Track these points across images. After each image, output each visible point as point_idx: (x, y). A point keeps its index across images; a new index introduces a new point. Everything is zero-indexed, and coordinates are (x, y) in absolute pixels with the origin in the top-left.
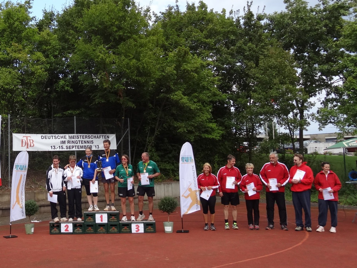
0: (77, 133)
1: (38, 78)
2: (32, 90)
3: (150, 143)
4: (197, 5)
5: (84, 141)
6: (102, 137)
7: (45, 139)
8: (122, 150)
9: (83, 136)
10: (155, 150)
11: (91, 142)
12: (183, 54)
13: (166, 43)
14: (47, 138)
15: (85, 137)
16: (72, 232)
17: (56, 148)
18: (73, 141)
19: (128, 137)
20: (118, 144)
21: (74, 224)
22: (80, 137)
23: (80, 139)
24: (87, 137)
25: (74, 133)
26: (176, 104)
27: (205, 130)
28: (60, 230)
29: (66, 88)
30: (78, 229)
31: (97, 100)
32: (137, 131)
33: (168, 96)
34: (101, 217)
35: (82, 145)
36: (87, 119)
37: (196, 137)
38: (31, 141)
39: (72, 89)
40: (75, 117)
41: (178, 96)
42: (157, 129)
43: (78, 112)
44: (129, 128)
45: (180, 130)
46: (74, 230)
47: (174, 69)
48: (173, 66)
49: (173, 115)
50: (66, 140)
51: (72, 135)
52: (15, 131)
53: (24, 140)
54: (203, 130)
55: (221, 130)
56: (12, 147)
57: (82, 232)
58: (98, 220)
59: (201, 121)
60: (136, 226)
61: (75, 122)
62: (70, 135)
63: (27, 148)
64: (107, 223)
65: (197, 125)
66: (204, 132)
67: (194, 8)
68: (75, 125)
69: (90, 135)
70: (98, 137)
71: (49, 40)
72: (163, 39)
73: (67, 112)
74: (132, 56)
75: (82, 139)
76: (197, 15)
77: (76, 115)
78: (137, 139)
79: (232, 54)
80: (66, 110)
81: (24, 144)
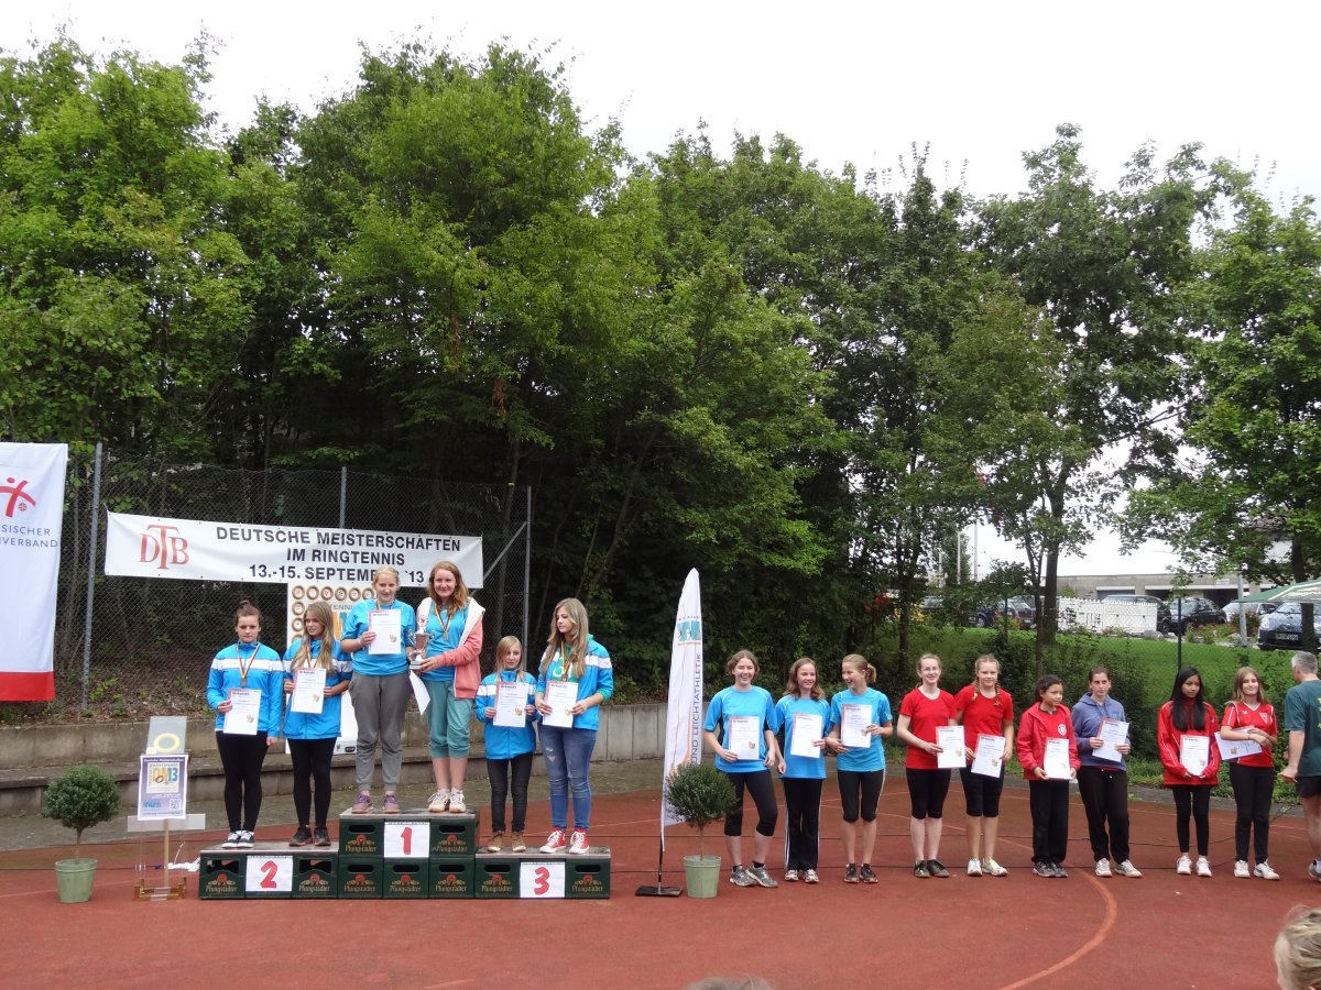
0: (347, 526)
1: (214, 323)
2: (191, 365)
3: (595, 572)
4: (768, 143)
5: (373, 555)
6: (434, 543)
7: (232, 538)
8: (501, 590)
9: (368, 536)
10: (611, 598)
11: (396, 560)
12: (721, 283)
13: (667, 253)
14: (240, 536)
15: (378, 542)
16: (290, 890)
17: (269, 571)
18: (331, 553)
19: (525, 548)
20: (489, 572)
21: (301, 858)
22: (357, 539)
23: (356, 548)
24: (382, 542)
25: (336, 525)
26: (689, 450)
27: (775, 542)
28: (242, 882)
29: (316, 366)
31: (422, 412)
32: (557, 531)
33: (665, 419)
34: (407, 835)
35: (363, 567)
36: (385, 480)
37: (744, 561)
38: (179, 545)
39: (338, 371)
40: (344, 469)
41: (698, 422)
42: (623, 529)
43: (357, 454)
44: (529, 518)
45: (694, 535)
46: (296, 882)
47: (689, 334)
48: (686, 323)
49: (675, 484)
50: (309, 548)
51: (331, 531)
52: (123, 506)
53: (151, 542)
54: (768, 539)
55: (823, 545)
56: (104, 561)
58: (393, 849)
59: (765, 511)
60: (538, 872)
61: (344, 485)
62: (323, 531)
63: (163, 566)
64: (429, 859)
65: (752, 522)
66: (770, 547)
67: (759, 150)
68: (343, 496)
69: (395, 535)
70: (420, 545)
71: (270, 197)
72: (659, 238)
73: (316, 452)
74: (545, 271)
75: (364, 548)
76: (764, 176)
77: (349, 463)
78: (553, 559)
79: (870, 308)
80: (314, 443)
81: (150, 554)
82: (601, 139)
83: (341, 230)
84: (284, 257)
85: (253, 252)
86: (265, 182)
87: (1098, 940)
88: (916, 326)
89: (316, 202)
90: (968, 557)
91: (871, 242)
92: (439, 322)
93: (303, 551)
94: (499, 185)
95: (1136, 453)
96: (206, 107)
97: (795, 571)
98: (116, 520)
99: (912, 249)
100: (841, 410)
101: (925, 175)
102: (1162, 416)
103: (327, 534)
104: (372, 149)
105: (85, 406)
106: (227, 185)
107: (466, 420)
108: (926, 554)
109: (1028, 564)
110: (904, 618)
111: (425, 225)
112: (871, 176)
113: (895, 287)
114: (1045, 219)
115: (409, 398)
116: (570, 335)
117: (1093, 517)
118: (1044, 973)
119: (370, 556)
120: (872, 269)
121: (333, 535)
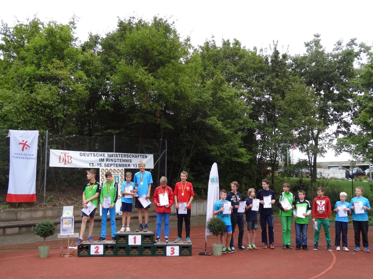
0: (116, 152)
1: (78, 96)
2: (72, 108)
3: (185, 163)
4: (232, 41)
5: (123, 160)
6: (140, 156)
7: (84, 156)
8: (159, 169)
9: (121, 155)
10: (190, 171)
11: (129, 161)
12: (219, 82)
13: (204, 73)
14: (86, 155)
15: (124, 156)
16: (103, 254)
17: (94, 165)
18: (111, 159)
19: (165, 157)
20: (155, 164)
21: (105, 245)
22: (118, 155)
23: (118, 158)
24: (125, 156)
25: (113, 152)
26: (211, 129)
27: (236, 154)
28: (89, 252)
29: (106, 107)
30: (109, 250)
31: (136, 120)
32: (174, 152)
33: (204, 120)
34: (135, 238)
35: (120, 163)
36: (126, 139)
37: (227, 160)
38: (69, 158)
39: (112, 109)
40: (115, 136)
41: (214, 121)
42: (193, 151)
43: (118, 132)
44: (166, 149)
45: (213, 153)
46: (104, 252)
47: (211, 96)
48: (210, 93)
49: (207, 138)
50: (105, 158)
51: (111, 153)
52: (54, 147)
53: (62, 157)
54: (234, 154)
55: (249, 155)
56: (49, 163)
57: (113, 255)
58: (131, 242)
59: (233, 146)
60: (171, 248)
61: (115, 140)
62: (109, 153)
63: (65, 164)
64: (141, 245)
65: (229, 149)
66: (234, 156)
67: (229, 44)
68: (114, 143)
69: (129, 154)
70: (136, 157)
71: (92, 61)
72: (201, 69)
73: (107, 131)
74: (170, 80)
75: (120, 158)
76: (231, 51)
77: (116, 134)
78: (173, 160)
79: (261, 87)
80: (106, 129)
81: (61, 161)
82: (185, 42)
83: (113, 70)
84: (97, 77)
85: (88, 76)
86: (91, 56)
87: (331, 267)
88: (275, 93)
89: (106, 61)
90: (291, 157)
91: (262, 69)
92: (141, 94)
93: (104, 159)
94: (157, 56)
95: (339, 127)
96: (75, 36)
97: (242, 162)
98: (52, 151)
99: (273, 70)
100: (254, 116)
101: (277, 49)
102: (346, 117)
103: (110, 154)
104: (121, 47)
105: (43, 120)
106: (81, 57)
107: (148, 122)
108: (279, 157)
109: (308, 160)
110: (273, 175)
111: (137, 68)
112: (261, 50)
113: (269, 81)
114: (311, 61)
115: (132, 116)
116: (177, 97)
117: (327, 146)
118: (316, 277)
119: (122, 160)
120: (262, 77)
121: (112, 154)
